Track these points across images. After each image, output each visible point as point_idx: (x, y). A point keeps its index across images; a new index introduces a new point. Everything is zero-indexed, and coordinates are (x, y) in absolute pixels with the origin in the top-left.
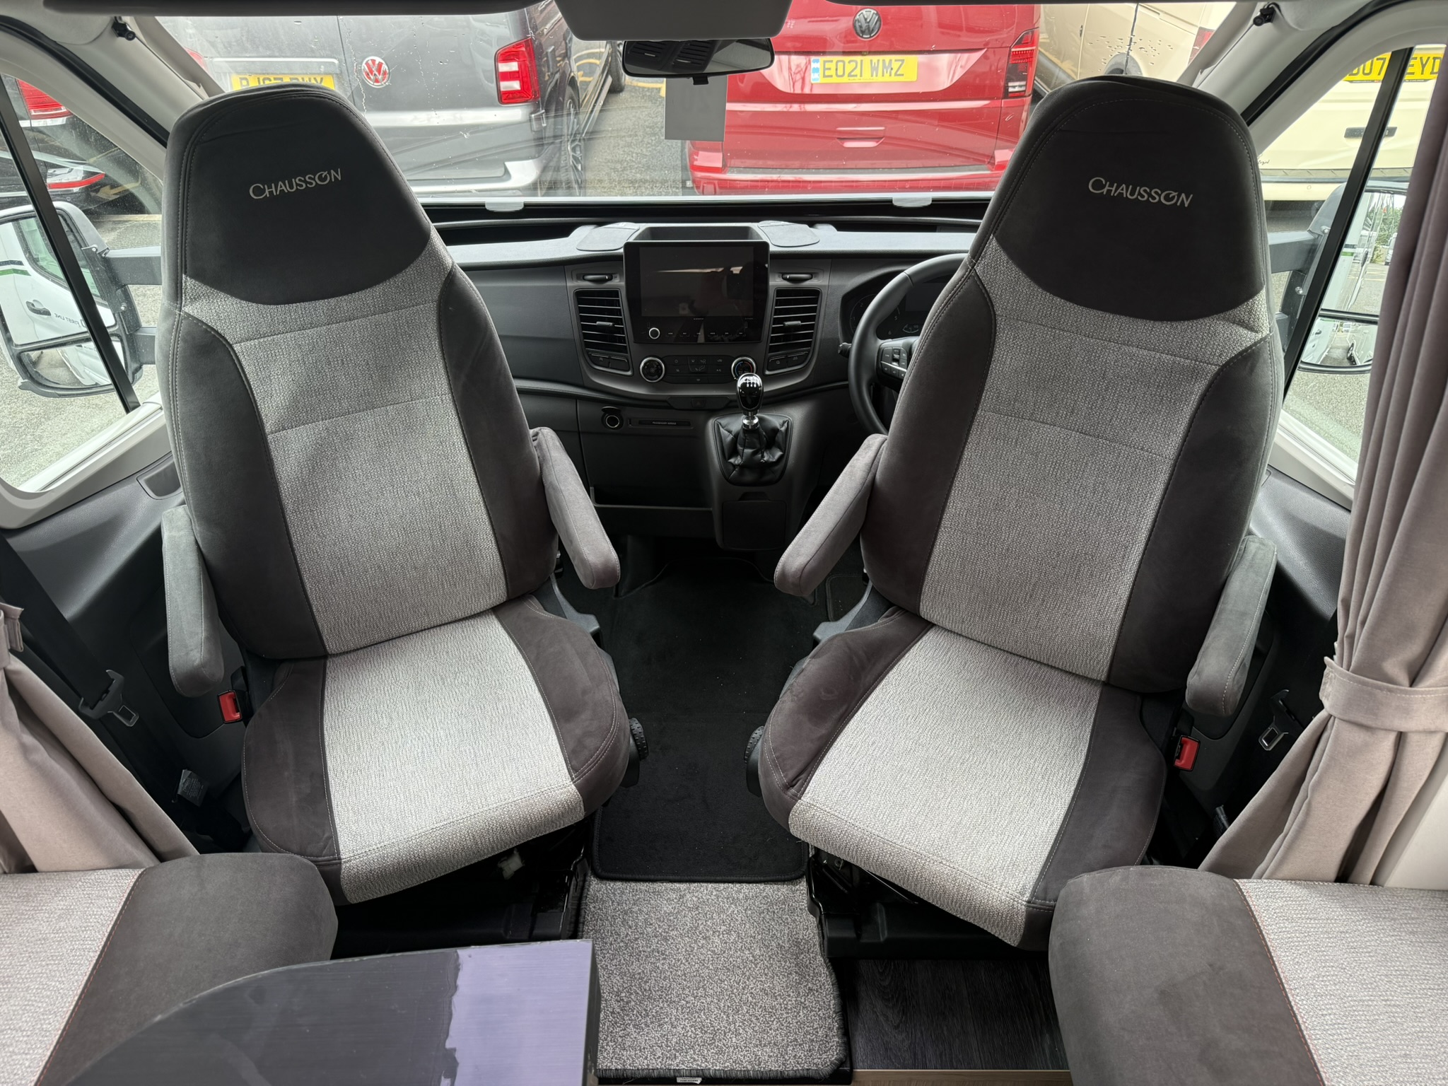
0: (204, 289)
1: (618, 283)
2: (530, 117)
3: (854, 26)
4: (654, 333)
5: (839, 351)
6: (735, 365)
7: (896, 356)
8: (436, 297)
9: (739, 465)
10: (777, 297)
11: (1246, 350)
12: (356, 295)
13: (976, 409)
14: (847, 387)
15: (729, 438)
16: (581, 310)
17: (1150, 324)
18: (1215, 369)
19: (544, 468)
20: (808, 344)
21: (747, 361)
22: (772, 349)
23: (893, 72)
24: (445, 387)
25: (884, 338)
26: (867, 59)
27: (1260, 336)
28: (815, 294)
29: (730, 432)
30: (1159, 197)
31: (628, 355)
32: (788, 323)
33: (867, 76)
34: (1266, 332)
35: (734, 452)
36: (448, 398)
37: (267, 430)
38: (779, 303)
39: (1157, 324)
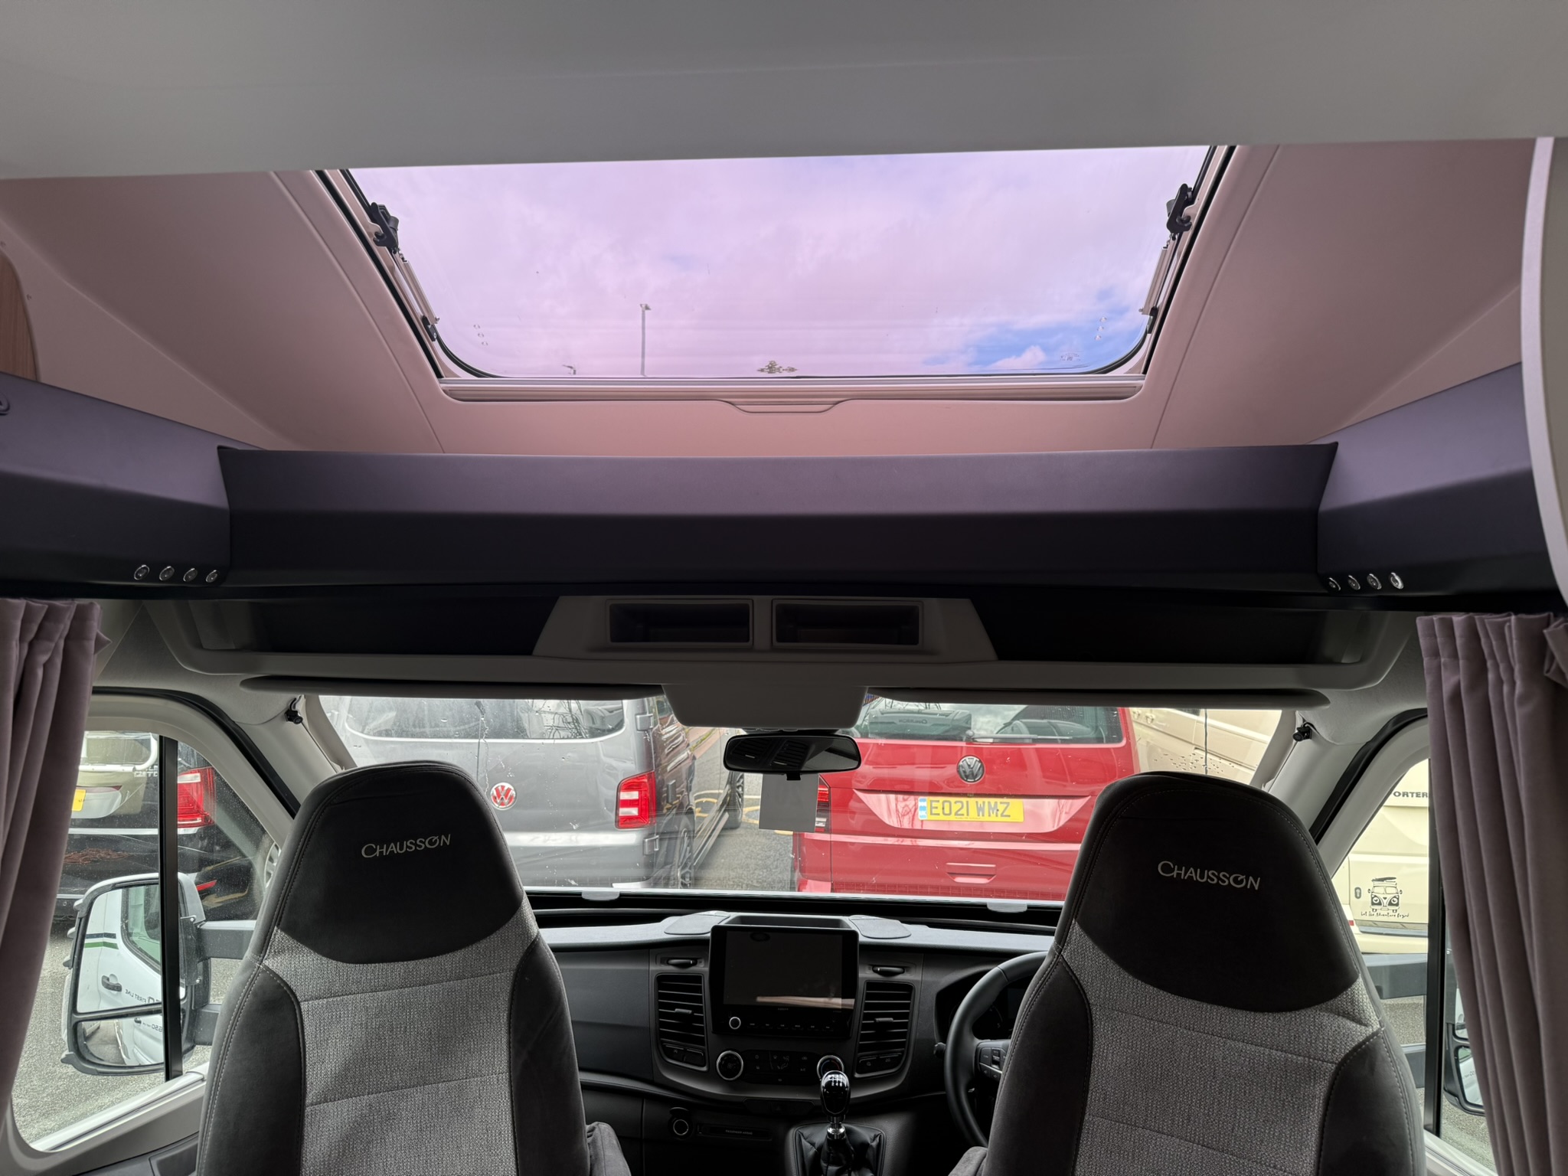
0: (293, 943)
1: (703, 968)
2: (644, 842)
3: (958, 772)
4: (735, 1023)
5: (935, 1052)
6: (821, 1064)
7: (996, 1058)
8: (514, 966)
10: (867, 989)
11: (1360, 1045)
12: (435, 959)
13: (1083, 1114)
14: (945, 1098)
15: (812, 1152)
16: (661, 996)
17: (1251, 1015)
18: (1331, 1066)
19: (595, 1169)
20: (902, 1045)
21: (835, 1060)
22: (863, 1048)
23: (999, 813)
24: (504, 1066)
25: (982, 1038)
26: (972, 801)
27: (1370, 1031)
28: (908, 989)
29: (813, 1144)
30: (1228, 880)
31: (706, 1047)
32: (877, 1019)
33: (973, 814)
34: (1376, 1027)
35: (817, 1171)
36: (505, 1077)
37: (308, 1101)
38: (869, 997)
39: (1258, 1015)
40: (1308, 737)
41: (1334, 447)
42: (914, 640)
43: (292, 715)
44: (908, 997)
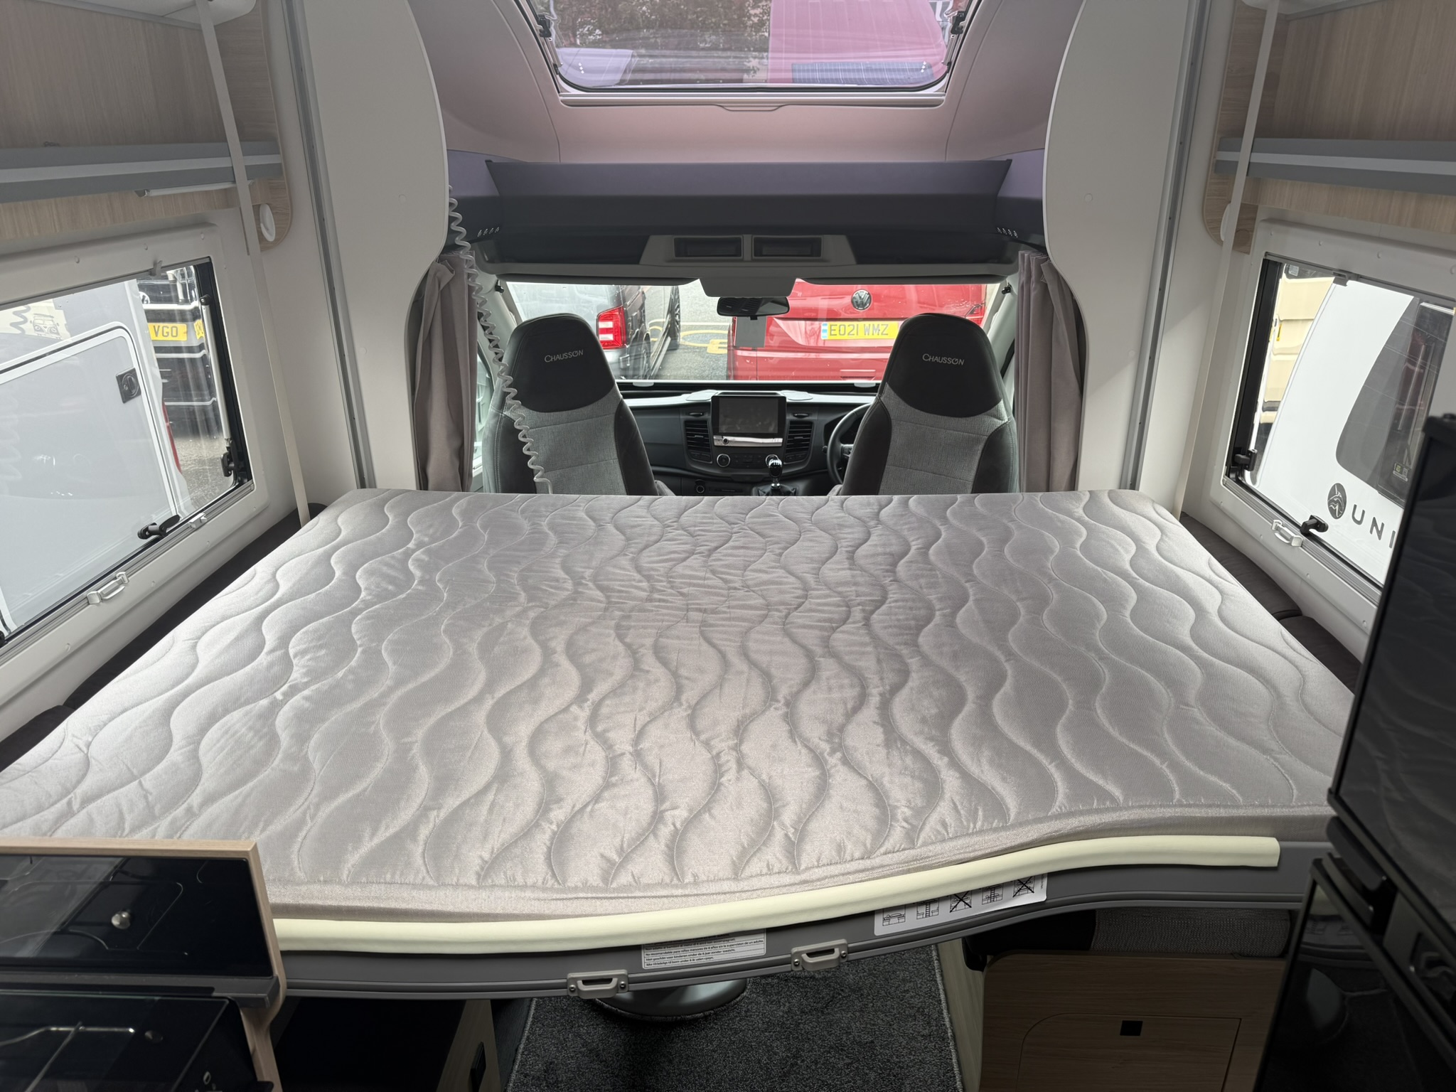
1: (708, 416)
2: (619, 359)
5: (822, 450)
6: (768, 458)
10: (790, 424)
11: (998, 428)
13: (885, 465)
14: (827, 472)
17: (957, 419)
18: (986, 437)
20: (808, 449)
21: (774, 456)
22: (787, 451)
23: (880, 332)
24: (616, 456)
25: (845, 442)
26: (861, 324)
27: (1003, 422)
28: (810, 424)
29: (764, 492)
30: (951, 361)
31: (711, 452)
32: (796, 438)
33: (861, 335)
34: (1006, 420)
36: (616, 461)
38: (791, 427)
39: (960, 419)
40: (1009, 292)
41: (1010, 161)
42: (819, 254)
43: (498, 288)
44: (811, 428)
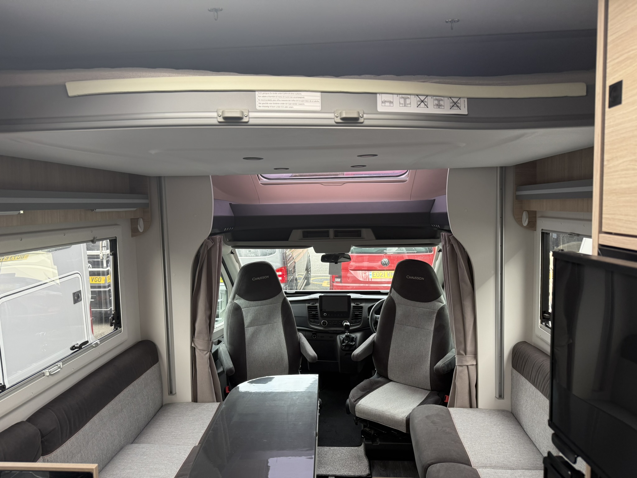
0: (239, 297)
1: (317, 304)
4: (325, 315)
5: (367, 318)
6: (344, 322)
7: (378, 318)
8: (282, 302)
9: (344, 345)
10: (353, 307)
11: (442, 307)
12: (267, 300)
13: (394, 324)
14: (370, 329)
15: (342, 339)
18: (437, 311)
19: (300, 340)
20: (361, 318)
21: (346, 321)
22: (352, 319)
24: (281, 321)
25: (377, 315)
26: (386, 272)
27: (444, 304)
28: (362, 307)
29: (342, 338)
30: (419, 278)
31: (319, 320)
32: (356, 313)
35: (343, 342)
36: (281, 323)
37: (245, 327)
38: (353, 309)
39: (425, 303)
41: (435, 200)
42: (360, 236)
43: (232, 253)
44: (362, 309)
